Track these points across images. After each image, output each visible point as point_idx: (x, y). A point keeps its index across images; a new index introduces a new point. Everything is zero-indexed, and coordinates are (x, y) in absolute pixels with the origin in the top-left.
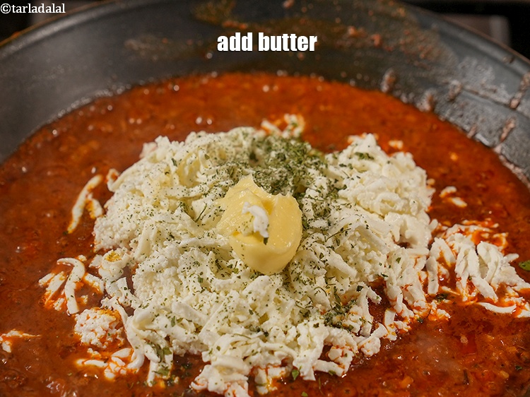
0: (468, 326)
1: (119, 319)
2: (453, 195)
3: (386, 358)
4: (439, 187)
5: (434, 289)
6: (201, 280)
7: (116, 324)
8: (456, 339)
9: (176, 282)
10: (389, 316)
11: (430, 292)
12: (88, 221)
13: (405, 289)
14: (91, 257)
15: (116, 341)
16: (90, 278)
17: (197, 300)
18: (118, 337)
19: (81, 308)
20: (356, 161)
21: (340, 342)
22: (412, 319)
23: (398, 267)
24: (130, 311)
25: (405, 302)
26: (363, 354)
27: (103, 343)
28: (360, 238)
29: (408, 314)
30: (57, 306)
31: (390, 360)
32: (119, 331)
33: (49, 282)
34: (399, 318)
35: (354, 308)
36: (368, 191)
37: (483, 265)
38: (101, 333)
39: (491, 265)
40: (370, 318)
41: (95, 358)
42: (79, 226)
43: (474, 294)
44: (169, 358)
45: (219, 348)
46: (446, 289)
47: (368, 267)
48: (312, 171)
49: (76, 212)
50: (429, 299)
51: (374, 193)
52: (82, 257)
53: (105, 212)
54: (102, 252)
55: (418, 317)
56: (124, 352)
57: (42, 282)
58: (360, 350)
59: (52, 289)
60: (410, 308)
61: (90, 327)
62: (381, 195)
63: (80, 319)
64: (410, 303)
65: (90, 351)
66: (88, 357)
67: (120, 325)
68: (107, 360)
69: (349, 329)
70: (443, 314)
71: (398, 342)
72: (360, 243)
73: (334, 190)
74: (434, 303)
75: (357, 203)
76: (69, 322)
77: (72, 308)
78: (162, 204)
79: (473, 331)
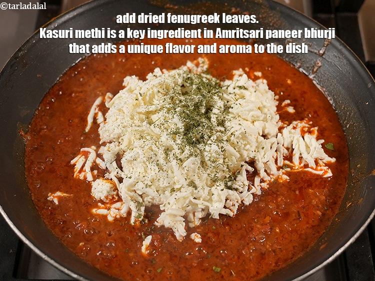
0: (299, 184)
1: (115, 185)
2: (288, 105)
3: (256, 205)
4: (281, 100)
5: (280, 163)
6: (158, 165)
7: (113, 188)
8: (293, 192)
9: (145, 165)
10: (257, 180)
11: (279, 164)
12: (96, 126)
13: (265, 163)
14: (99, 147)
15: (113, 198)
16: (99, 161)
17: (157, 177)
18: (114, 196)
19: (95, 179)
20: (237, 91)
21: (233, 197)
22: (270, 181)
23: (262, 152)
24: (121, 180)
25: (265, 171)
26: (244, 204)
27: (107, 199)
28: (242, 138)
29: (267, 178)
30: (82, 177)
31: (258, 207)
32: (115, 193)
33: (76, 162)
34: (262, 181)
35: (239, 177)
36: (245, 111)
37: (307, 147)
38: (105, 193)
39: (312, 148)
40: (247, 183)
41: (103, 208)
42: (91, 128)
43: (302, 165)
44: (143, 209)
45: (169, 203)
46: (287, 162)
47: (245, 154)
48: (216, 98)
49: (90, 119)
50: (279, 169)
51: (248, 112)
52: (94, 147)
53: (105, 119)
54: (104, 144)
55: (272, 180)
56: (118, 205)
57: (72, 162)
58: (242, 202)
59: (78, 167)
60: (268, 174)
61: (100, 189)
62: (252, 113)
63: (94, 184)
64: (268, 171)
65: (100, 204)
66: (99, 208)
67: (116, 189)
68: (109, 209)
69: (236, 190)
70: (285, 177)
71: (262, 196)
72: (241, 141)
73: (227, 108)
74: (281, 171)
75: (239, 116)
76: (88, 186)
77: (90, 178)
78: (135, 118)
79: (302, 187)
